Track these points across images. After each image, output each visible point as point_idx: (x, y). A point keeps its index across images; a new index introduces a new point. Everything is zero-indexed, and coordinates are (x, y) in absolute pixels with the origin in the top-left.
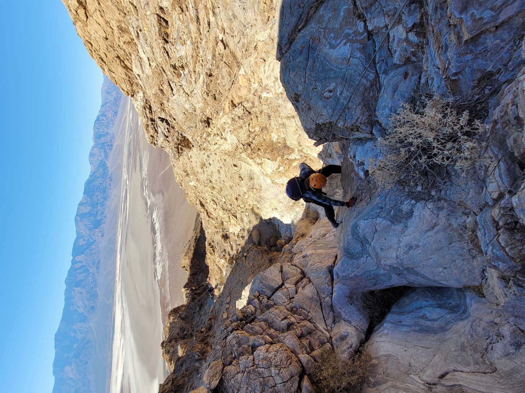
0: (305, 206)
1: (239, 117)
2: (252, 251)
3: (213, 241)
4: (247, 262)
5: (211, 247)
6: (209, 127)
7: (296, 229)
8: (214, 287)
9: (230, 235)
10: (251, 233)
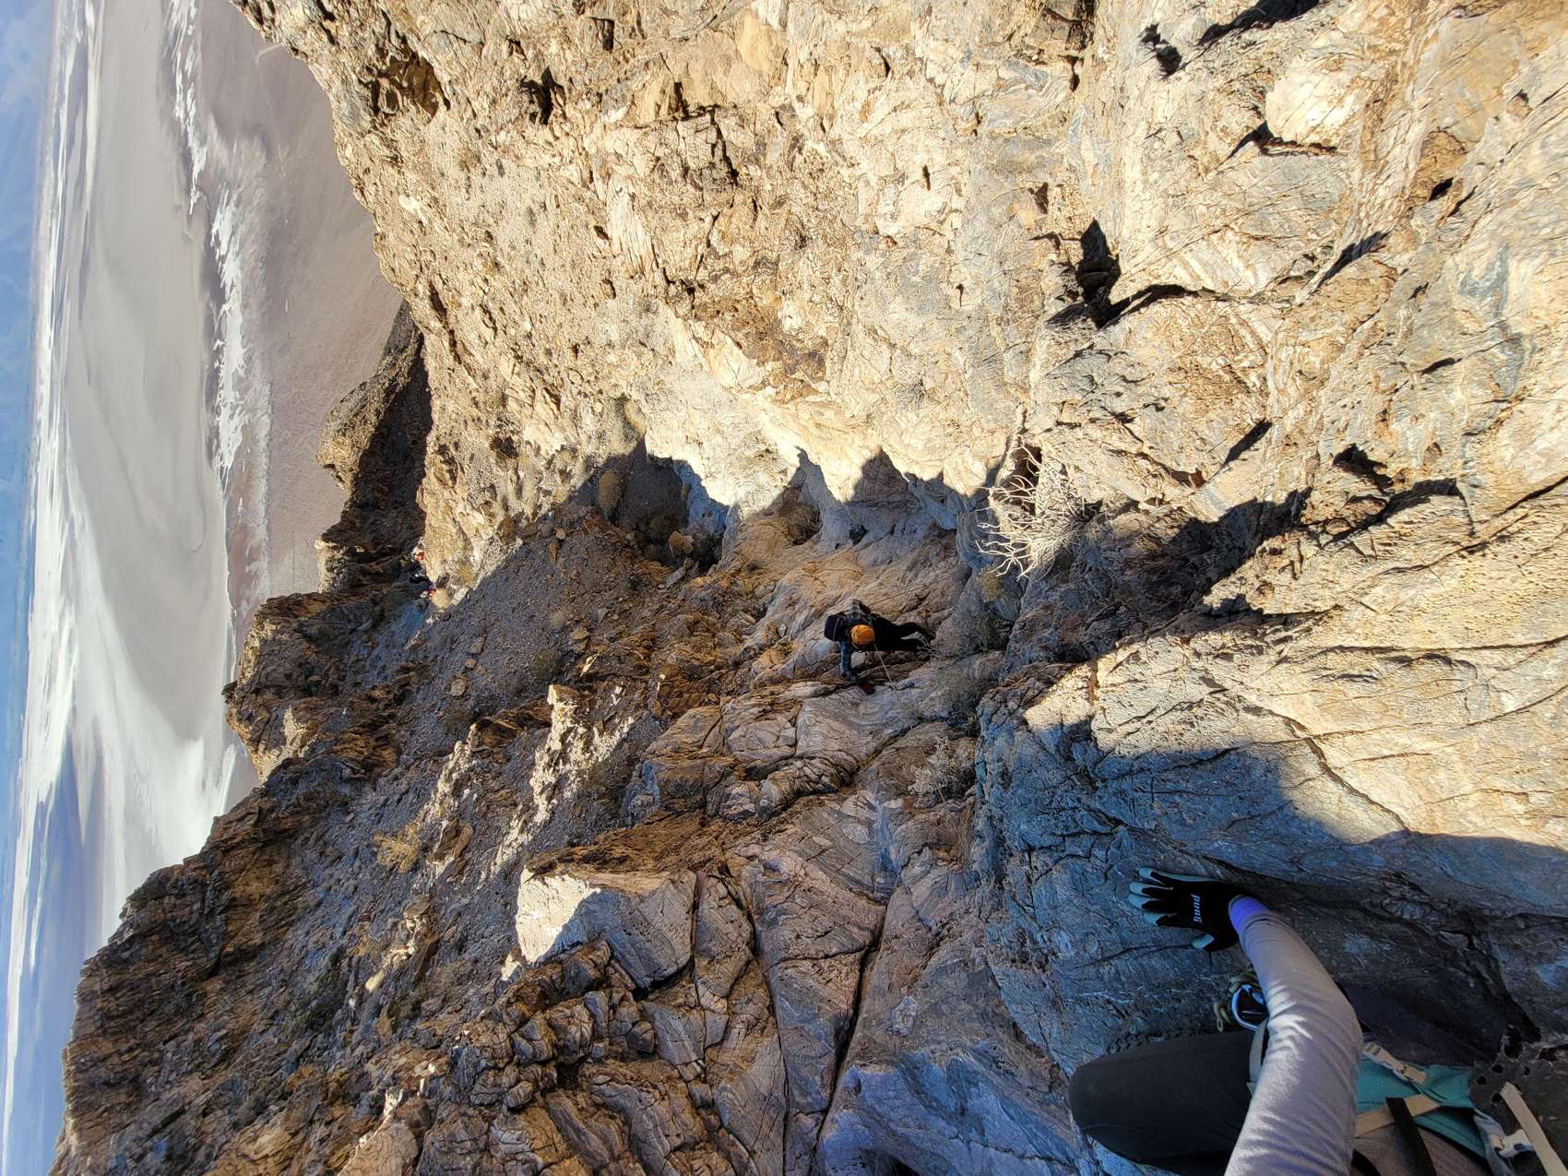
0: (789, 479)
2: (586, 533)
3: (456, 445)
4: (561, 560)
5: (446, 462)
6: (545, 121)
7: (739, 536)
8: (433, 578)
9: (522, 448)
10: (596, 472)
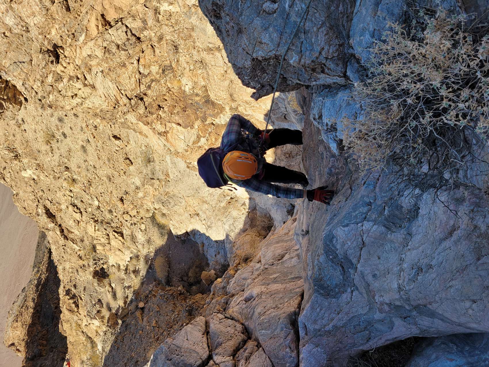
0: (248, 207)
1: (118, 46)
2: (155, 296)
3: (75, 286)
4: (145, 319)
5: (71, 298)
6: (58, 62)
7: (234, 249)
9: (110, 270)
10: (152, 262)
